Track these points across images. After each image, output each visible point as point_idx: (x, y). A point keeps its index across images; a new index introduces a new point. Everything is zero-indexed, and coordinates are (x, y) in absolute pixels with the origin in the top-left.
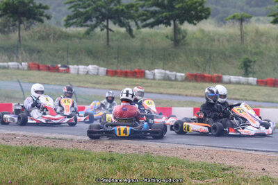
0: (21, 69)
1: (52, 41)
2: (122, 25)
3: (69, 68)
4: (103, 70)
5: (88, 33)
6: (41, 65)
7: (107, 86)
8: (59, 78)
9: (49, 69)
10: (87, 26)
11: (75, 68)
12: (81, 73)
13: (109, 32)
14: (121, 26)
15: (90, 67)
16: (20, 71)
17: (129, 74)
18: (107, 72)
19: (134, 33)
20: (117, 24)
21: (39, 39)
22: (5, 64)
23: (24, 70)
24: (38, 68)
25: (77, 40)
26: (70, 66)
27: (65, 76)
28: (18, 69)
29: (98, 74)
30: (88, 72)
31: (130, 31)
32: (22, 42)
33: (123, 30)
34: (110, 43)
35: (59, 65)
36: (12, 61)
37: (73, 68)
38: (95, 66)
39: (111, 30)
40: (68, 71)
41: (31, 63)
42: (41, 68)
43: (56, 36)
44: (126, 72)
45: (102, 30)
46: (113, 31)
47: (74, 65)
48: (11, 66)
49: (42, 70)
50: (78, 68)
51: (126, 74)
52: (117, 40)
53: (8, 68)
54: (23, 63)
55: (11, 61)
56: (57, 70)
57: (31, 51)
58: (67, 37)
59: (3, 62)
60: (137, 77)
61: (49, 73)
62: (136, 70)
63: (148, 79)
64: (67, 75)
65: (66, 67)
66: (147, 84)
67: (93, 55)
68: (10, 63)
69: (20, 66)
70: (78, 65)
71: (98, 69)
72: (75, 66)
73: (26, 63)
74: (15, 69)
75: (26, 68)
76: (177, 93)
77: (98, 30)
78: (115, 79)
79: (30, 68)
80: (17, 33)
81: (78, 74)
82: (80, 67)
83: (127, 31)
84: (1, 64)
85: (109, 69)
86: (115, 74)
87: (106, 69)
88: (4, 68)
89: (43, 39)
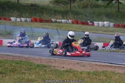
0: (68, 23)
1: (89, 8)
3: (94, 23)
4: (112, 24)
5: (108, 4)
6: (79, 21)
8: (86, 28)
9: (83, 23)
11: (97, 23)
12: (100, 25)
13: (119, 4)
15: (105, 23)
18: (114, 25)
21: (83, 7)
22: (60, 20)
23: (70, 24)
24: (77, 23)
26: (95, 22)
28: (67, 23)
29: (109, 26)
30: (104, 25)
34: (119, 10)
35: (89, 22)
36: (64, 19)
37: (96, 23)
38: (108, 22)
39: (120, 3)
40: (93, 24)
41: (74, 20)
42: (79, 23)
43: (92, 6)
45: (116, 3)
46: (122, 4)
48: (63, 22)
50: (99, 23)
53: (61, 22)
54: (69, 20)
56: (87, 24)
57: (76, 14)
58: (98, 6)
59: (59, 20)
64: (92, 26)
65: (92, 22)
67: (109, 17)
68: (63, 20)
69: (68, 22)
71: (110, 24)
72: (97, 22)
73: (71, 20)
74: (65, 23)
77: (114, 2)
79: (73, 23)
81: (99, 26)
82: (100, 22)
84: (58, 20)
85: (116, 24)
86: (118, 26)
87: (114, 24)
88: (60, 22)
89: (85, 8)
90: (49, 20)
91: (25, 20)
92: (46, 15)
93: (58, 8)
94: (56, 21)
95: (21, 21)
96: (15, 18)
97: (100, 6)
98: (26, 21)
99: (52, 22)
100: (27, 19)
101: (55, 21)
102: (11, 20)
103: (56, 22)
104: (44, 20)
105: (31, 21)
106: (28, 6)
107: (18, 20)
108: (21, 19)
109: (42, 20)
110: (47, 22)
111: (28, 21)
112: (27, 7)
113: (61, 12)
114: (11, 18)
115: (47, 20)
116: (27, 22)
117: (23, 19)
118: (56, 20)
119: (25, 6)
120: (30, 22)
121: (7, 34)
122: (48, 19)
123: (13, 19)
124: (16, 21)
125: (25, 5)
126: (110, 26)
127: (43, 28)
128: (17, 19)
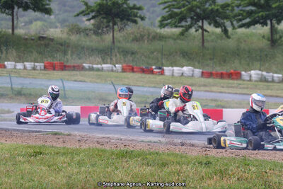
0: (115, 71)
1: (146, 41)
2: (217, 25)
3: (163, 70)
4: (198, 71)
5: (182, 34)
6: (135, 67)
7: (202, 88)
8: (153, 79)
9: (143, 71)
10: (182, 27)
11: (170, 70)
12: (176, 74)
13: (204, 32)
14: (216, 27)
15: (185, 69)
16: (113, 74)
17: (225, 76)
18: (203, 73)
19: (229, 34)
20: (212, 25)
21: (133, 40)
22: (99, 66)
23: (118, 72)
24: (132, 70)
25: (171, 41)
26: (165, 68)
27: (159, 78)
28: (112, 71)
29: (193, 76)
30: (182, 74)
31: (225, 31)
32: (116, 44)
33: (219, 30)
34: (205, 44)
35: (154, 67)
36: (107, 63)
37: (167, 70)
38: (190, 67)
39: (206, 31)
40: (162, 73)
41: (125, 65)
42: (135, 70)
43: (151, 37)
44: (222, 74)
45: (197, 31)
47: (168, 66)
48: (105, 69)
49: (136, 72)
50: (173, 70)
51: (222, 76)
52: (212, 41)
53: (102, 70)
54: (117, 65)
55: (104, 63)
56: (151, 72)
57: (125, 52)
58: (161, 38)
59: (97, 64)
60: (233, 79)
61: (144, 75)
62: (232, 71)
63: (244, 80)
64: (161, 77)
65: (160, 68)
66: (243, 86)
67: (188, 57)
68: (104, 66)
69: (114, 68)
70: (172, 67)
71: (193, 71)
72: (170, 68)
73: (120, 66)
74: (108, 71)
75: (120, 70)
76: (275, 94)
77: (193, 30)
78: (211, 80)
79: (124, 70)
80: (111, 34)
81: (173, 75)
82: (175, 68)
83: (222, 31)
84: (95, 66)
85: (205, 71)
86: (210, 75)
87: (201, 70)
88: (98, 70)
89: (137, 41)
90: (79, 66)
91: (33, 66)
92: (71, 56)
93: (86, 42)
94: (93, 67)
95: (25, 68)
96: (14, 63)
97: (166, 38)
98: (34, 69)
99: (83, 69)
100: (36, 64)
101: (89, 67)
102: (5, 67)
103: (91, 69)
104: (69, 66)
105: (43, 68)
106: (32, 40)
107: (20, 66)
108: (24, 66)
109: (65, 66)
110: (74, 70)
111: (38, 68)
112: (32, 42)
113: (96, 49)
114: (6, 63)
115: (74, 67)
116: (37, 70)
117: (29, 65)
118: (91, 65)
119: (26, 39)
120: (41, 70)
121: (16, 95)
122: (75, 65)
123: (9, 64)
124: (15, 68)
125: (26, 37)
126: (195, 75)
127: (76, 81)
128: (17, 64)
